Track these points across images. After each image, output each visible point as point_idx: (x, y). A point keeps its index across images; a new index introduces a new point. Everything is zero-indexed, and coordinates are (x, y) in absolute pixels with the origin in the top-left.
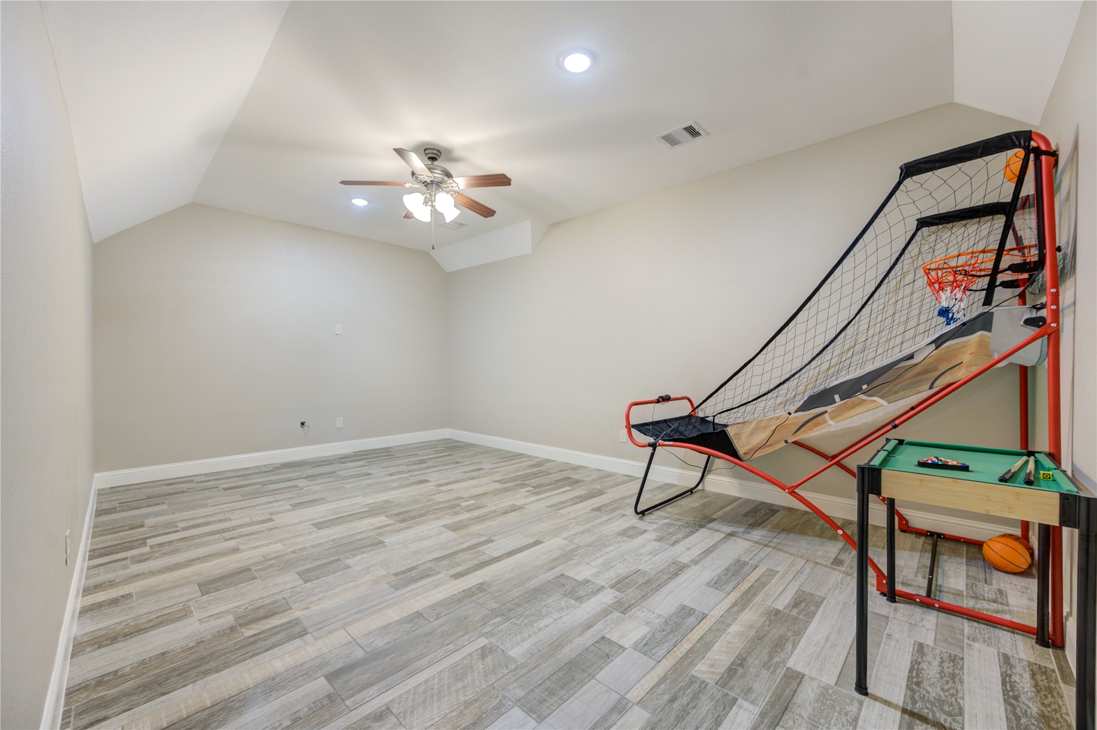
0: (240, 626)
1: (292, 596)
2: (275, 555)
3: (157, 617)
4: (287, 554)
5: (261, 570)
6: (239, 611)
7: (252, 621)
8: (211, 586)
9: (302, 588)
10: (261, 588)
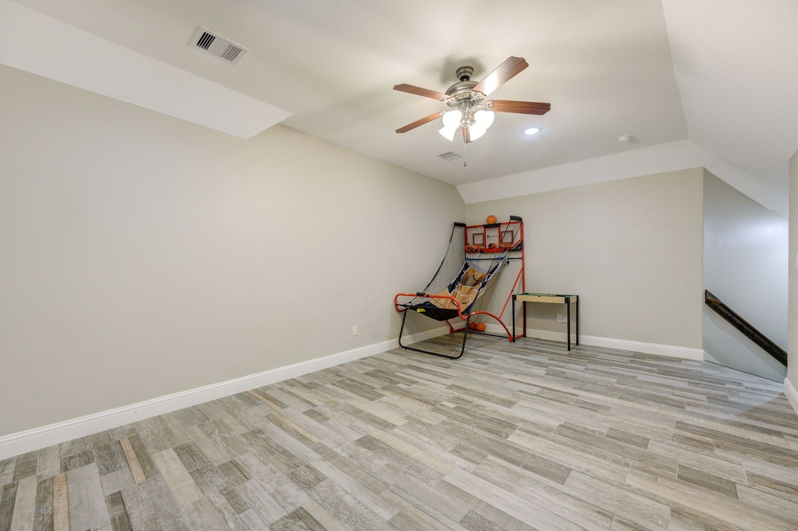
0: (712, 445)
1: (666, 438)
2: (645, 474)
3: (781, 491)
4: (633, 467)
5: (670, 469)
6: (708, 453)
7: (704, 443)
8: (724, 486)
9: (655, 438)
10: (682, 456)
